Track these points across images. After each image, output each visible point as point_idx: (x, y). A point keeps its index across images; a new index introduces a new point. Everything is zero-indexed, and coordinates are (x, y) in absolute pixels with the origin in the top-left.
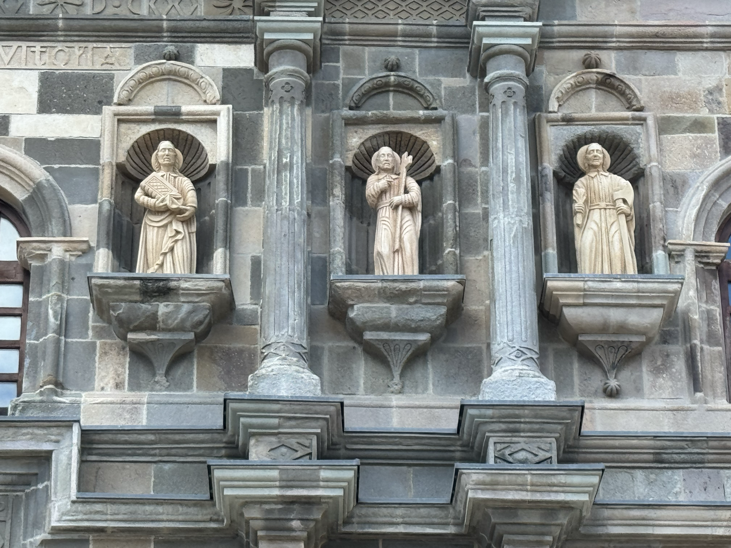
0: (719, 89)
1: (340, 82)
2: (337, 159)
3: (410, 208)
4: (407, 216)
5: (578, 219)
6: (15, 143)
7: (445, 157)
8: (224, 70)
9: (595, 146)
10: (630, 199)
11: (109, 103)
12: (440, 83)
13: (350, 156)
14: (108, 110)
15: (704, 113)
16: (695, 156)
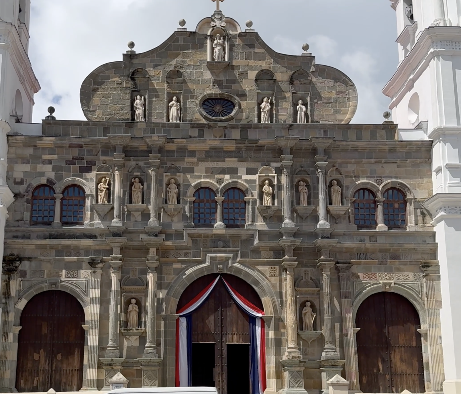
0: (354, 170)
1: (294, 169)
2: (294, 184)
3: (306, 193)
4: (305, 194)
5: (332, 194)
6: (243, 180)
7: (311, 183)
8: (275, 167)
9: (335, 181)
10: (341, 191)
11: (257, 173)
12: (309, 169)
13: (296, 183)
14: (257, 175)
15: (352, 175)
16: (350, 182)
